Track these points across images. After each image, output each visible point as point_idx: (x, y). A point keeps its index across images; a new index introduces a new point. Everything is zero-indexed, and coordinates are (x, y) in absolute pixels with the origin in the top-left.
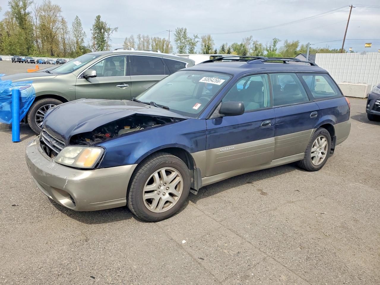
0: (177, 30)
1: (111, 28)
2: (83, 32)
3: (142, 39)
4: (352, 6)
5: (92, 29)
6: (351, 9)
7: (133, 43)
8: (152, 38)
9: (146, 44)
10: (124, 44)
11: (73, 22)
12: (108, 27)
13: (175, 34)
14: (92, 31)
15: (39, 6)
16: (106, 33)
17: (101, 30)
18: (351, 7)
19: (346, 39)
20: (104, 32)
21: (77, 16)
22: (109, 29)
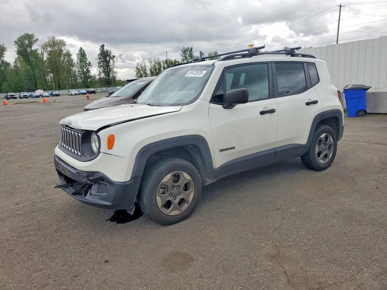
0: (183, 49)
1: (115, 55)
2: (88, 62)
4: (341, 5)
5: (97, 58)
6: (340, 8)
7: (145, 67)
8: (163, 61)
9: (157, 66)
10: (136, 69)
11: (77, 54)
12: (113, 54)
13: (181, 55)
14: (98, 60)
15: (44, 43)
16: (111, 61)
17: (106, 57)
18: (339, 7)
19: (338, 40)
20: (109, 60)
21: (81, 47)
22: (114, 57)
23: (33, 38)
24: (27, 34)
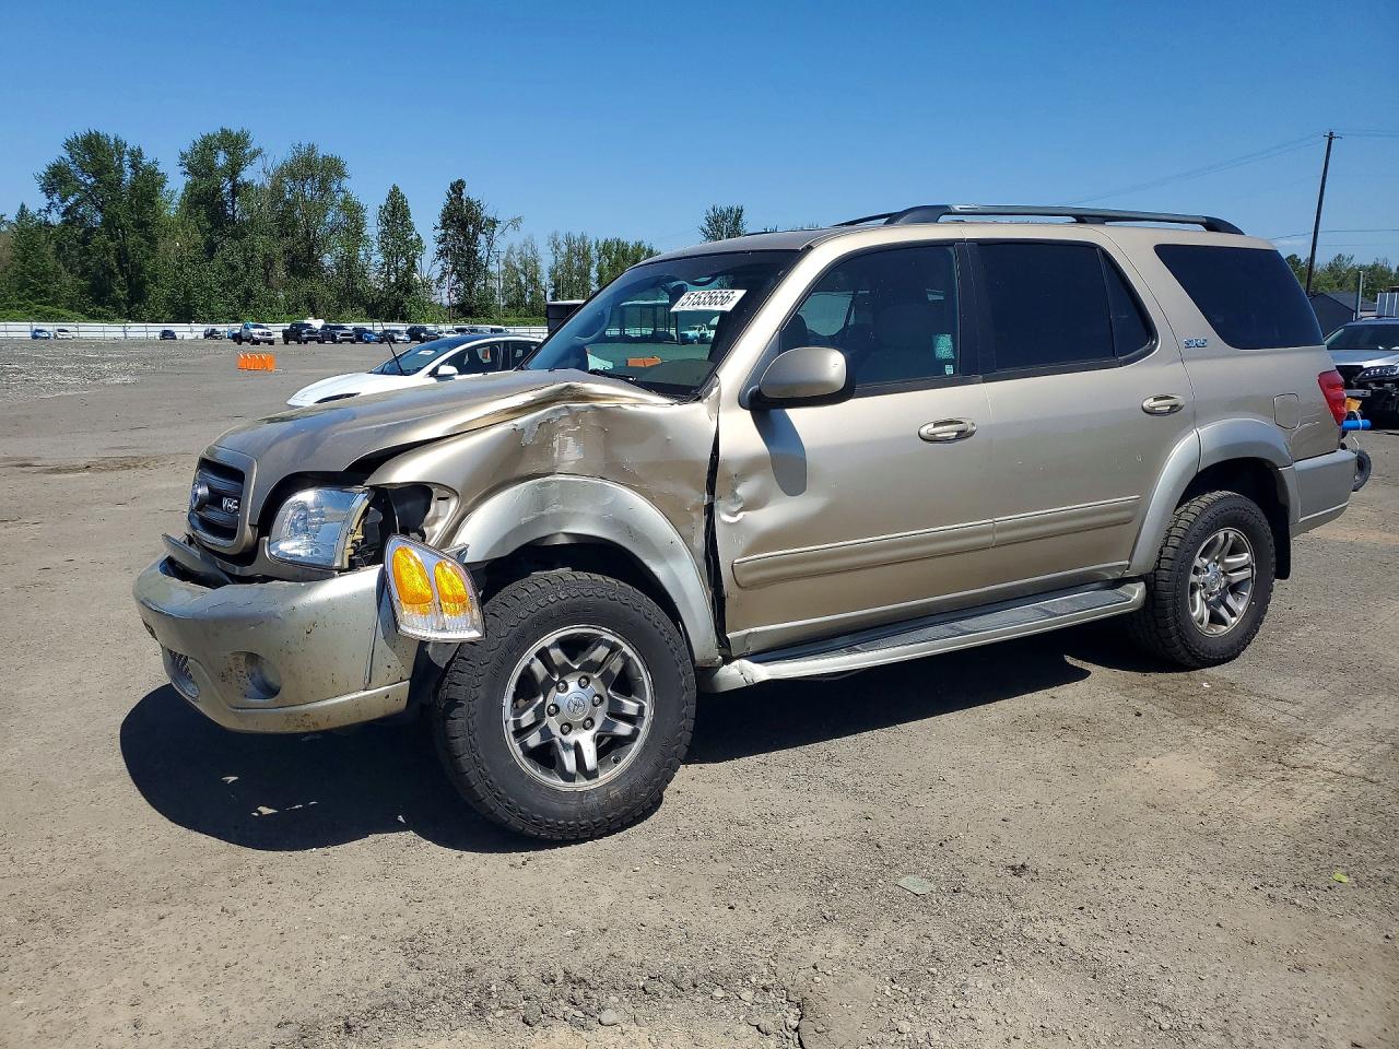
0: (712, 214)
1: (498, 218)
3: (564, 249)
4: (1332, 133)
5: (437, 225)
6: (1330, 142)
12: (490, 215)
14: (439, 233)
15: (278, 162)
16: (481, 237)
17: (463, 226)
18: (1327, 138)
20: (475, 235)
21: (394, 187)
22: (494, 223)
23: (247, 145)
24: (226, 134)
